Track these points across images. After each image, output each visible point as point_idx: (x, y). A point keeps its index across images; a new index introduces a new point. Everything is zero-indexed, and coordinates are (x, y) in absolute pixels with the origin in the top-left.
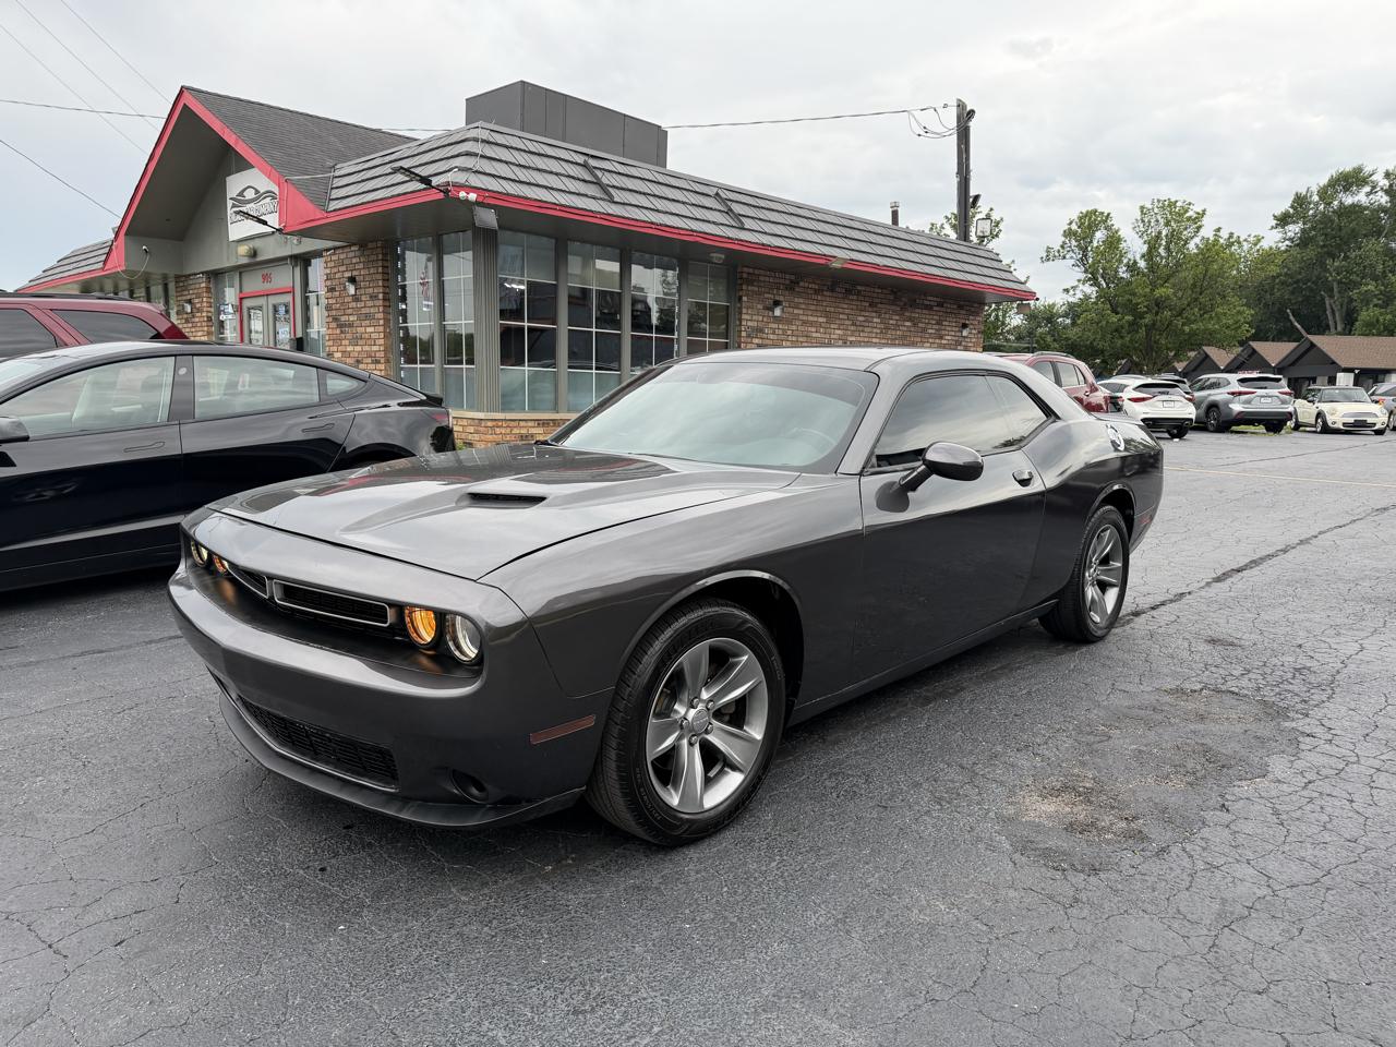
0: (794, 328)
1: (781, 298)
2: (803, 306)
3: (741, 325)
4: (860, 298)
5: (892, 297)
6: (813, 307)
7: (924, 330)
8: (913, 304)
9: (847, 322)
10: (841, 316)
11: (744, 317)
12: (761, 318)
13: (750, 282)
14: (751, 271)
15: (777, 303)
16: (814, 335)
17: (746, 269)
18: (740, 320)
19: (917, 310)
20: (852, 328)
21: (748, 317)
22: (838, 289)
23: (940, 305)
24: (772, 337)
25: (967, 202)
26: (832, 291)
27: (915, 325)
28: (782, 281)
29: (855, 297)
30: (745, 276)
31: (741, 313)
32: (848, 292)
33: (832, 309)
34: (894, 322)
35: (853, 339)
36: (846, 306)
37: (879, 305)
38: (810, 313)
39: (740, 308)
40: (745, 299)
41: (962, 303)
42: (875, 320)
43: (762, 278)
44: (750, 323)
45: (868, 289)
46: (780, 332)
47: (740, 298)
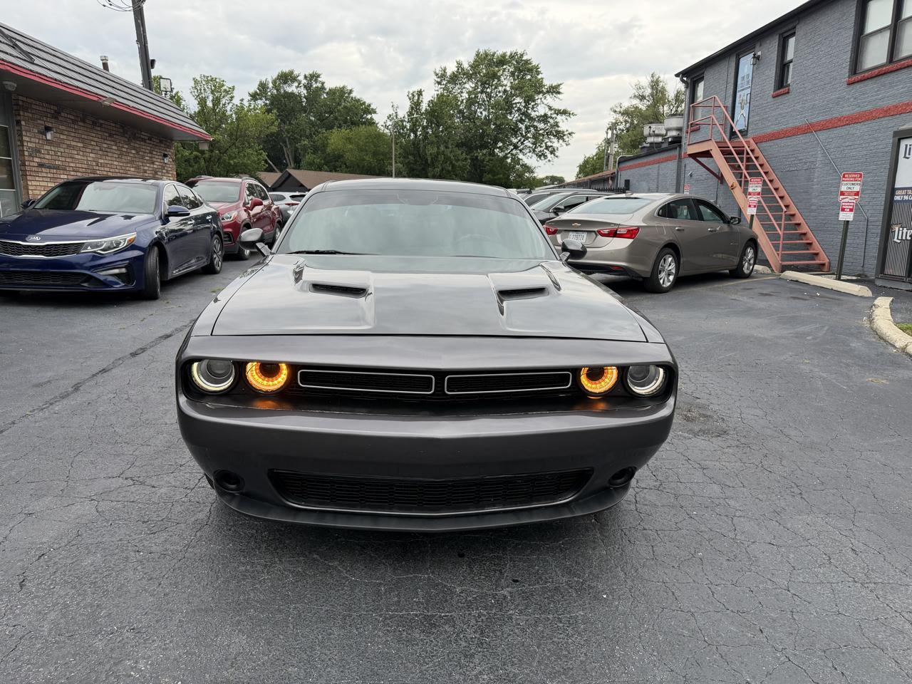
0: (62, 150)
1: (50, 125)
2: (66, 133)
3: (23, 145)
4: (103, 130)
5: (121, 131)
6: (73, 134)
7: (143, 157)
8: (134, 137)
9: (97, 148)
10: (92, 143)
11: (25, 138)
12: (37, 141)
13: (26, 109)
14: (24, 99)
15: (48, 129)
16: (76, 156)
17: (20, 98)
18: (22, 141)
19: (138, 142)
20: (101, 153)
21: (28, 139)
22: (87, 121)
23: (150, 139)
24: (47, 157)
25: (147, 64)
26: (84, 121)
27: (138, 153)
28: (48, 110)
29: (99, 129)
30: (20, 103)
31: (21, 135)
32: (94, 124)
33: (86, 137)
34: (125, 150)
35: (102, 161)
36: (94, 135)
37: (115, 136)
38: (71, 139)
39: (21, 131)
40: (23, 123)
41: (162, 139)
42: (114, 147)
43: (34, 107)
44: (30, 145)
45: (106, 123)
46: (53, 153)
47: (18, 122)
